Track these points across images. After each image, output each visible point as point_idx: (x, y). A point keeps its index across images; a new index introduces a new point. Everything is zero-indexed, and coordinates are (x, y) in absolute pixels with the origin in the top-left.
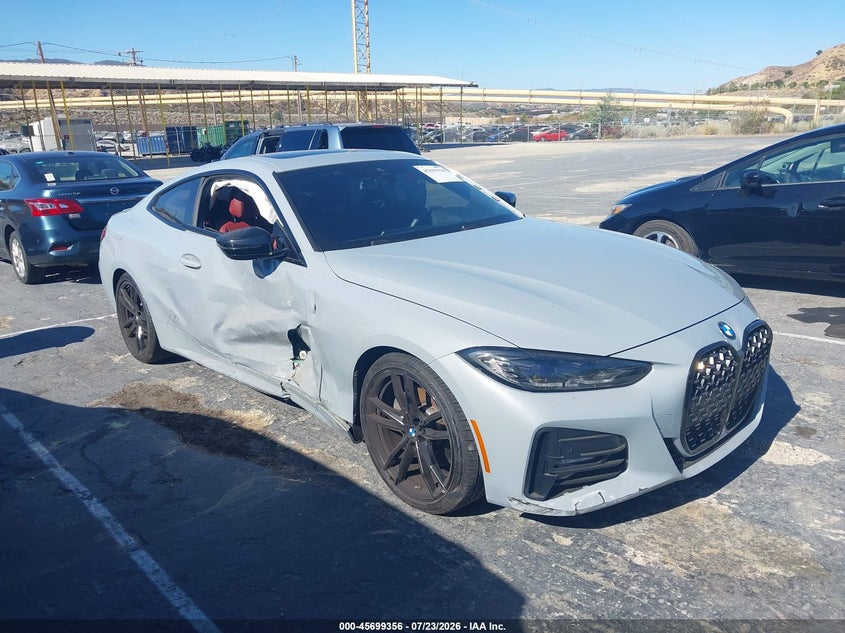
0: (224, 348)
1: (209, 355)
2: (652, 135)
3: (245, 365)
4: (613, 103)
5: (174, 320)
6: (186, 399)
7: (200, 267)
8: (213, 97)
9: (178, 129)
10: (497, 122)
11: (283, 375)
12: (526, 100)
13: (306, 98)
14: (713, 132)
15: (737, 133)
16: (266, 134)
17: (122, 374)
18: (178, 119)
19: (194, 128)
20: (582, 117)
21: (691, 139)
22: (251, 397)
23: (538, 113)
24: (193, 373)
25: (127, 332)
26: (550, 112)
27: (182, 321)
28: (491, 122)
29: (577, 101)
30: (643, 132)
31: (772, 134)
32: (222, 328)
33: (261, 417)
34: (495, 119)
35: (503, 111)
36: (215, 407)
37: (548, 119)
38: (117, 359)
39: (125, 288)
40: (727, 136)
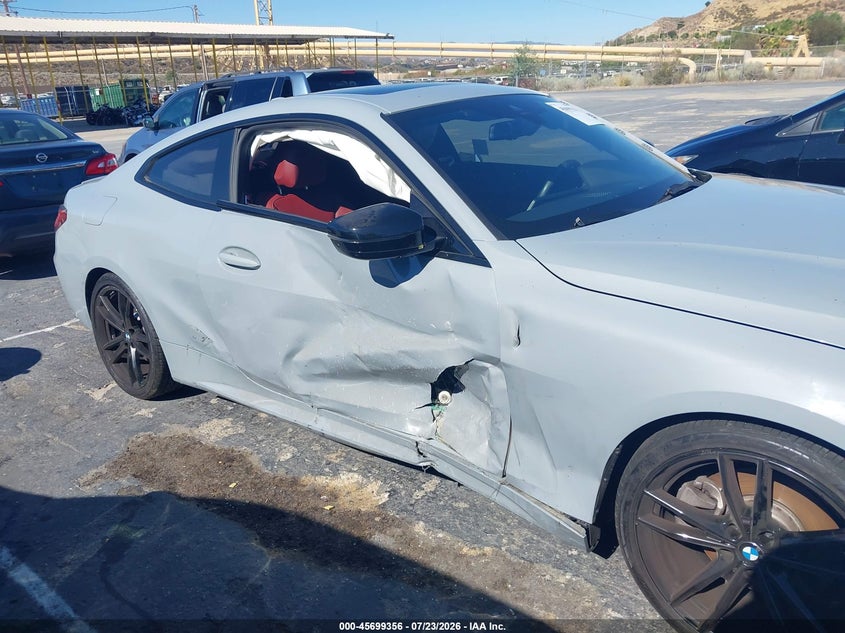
0: (302, 387)
1: (268, 395)
2: (569, 87)
3: (340, 411)
4: (529, 55)
5: (201, 343)
6: (229, 459)
7: (258, 267)
8: (107, 53)
9: (68, 88)
10: (405, 77)
11: (413, 430)
12: (438, 53)
13: (210, 54)
14: (627, 83)
15: (650, 84)
16: (210, 86)
17: (116, 421)
18: (63, 79)
19: (87, 88)
20: (488, 71)
21: (607, 91)
22: (327, 450)
23: (444, 68)
24: (221, 414)
25: (111, 356)
26: (456, 67)
27: (218, 344)
28: (399, 78)
29: (488, 54)
30: (559, 84)
31: (683, 84)
32: (297, 358)
33: (360, 486)
34: (402, 75)
35: (408, 66)
36: (282, 472)
37: (456, 74)
38: (98, 395)
39: (107, 294)
40: (641, 87)
